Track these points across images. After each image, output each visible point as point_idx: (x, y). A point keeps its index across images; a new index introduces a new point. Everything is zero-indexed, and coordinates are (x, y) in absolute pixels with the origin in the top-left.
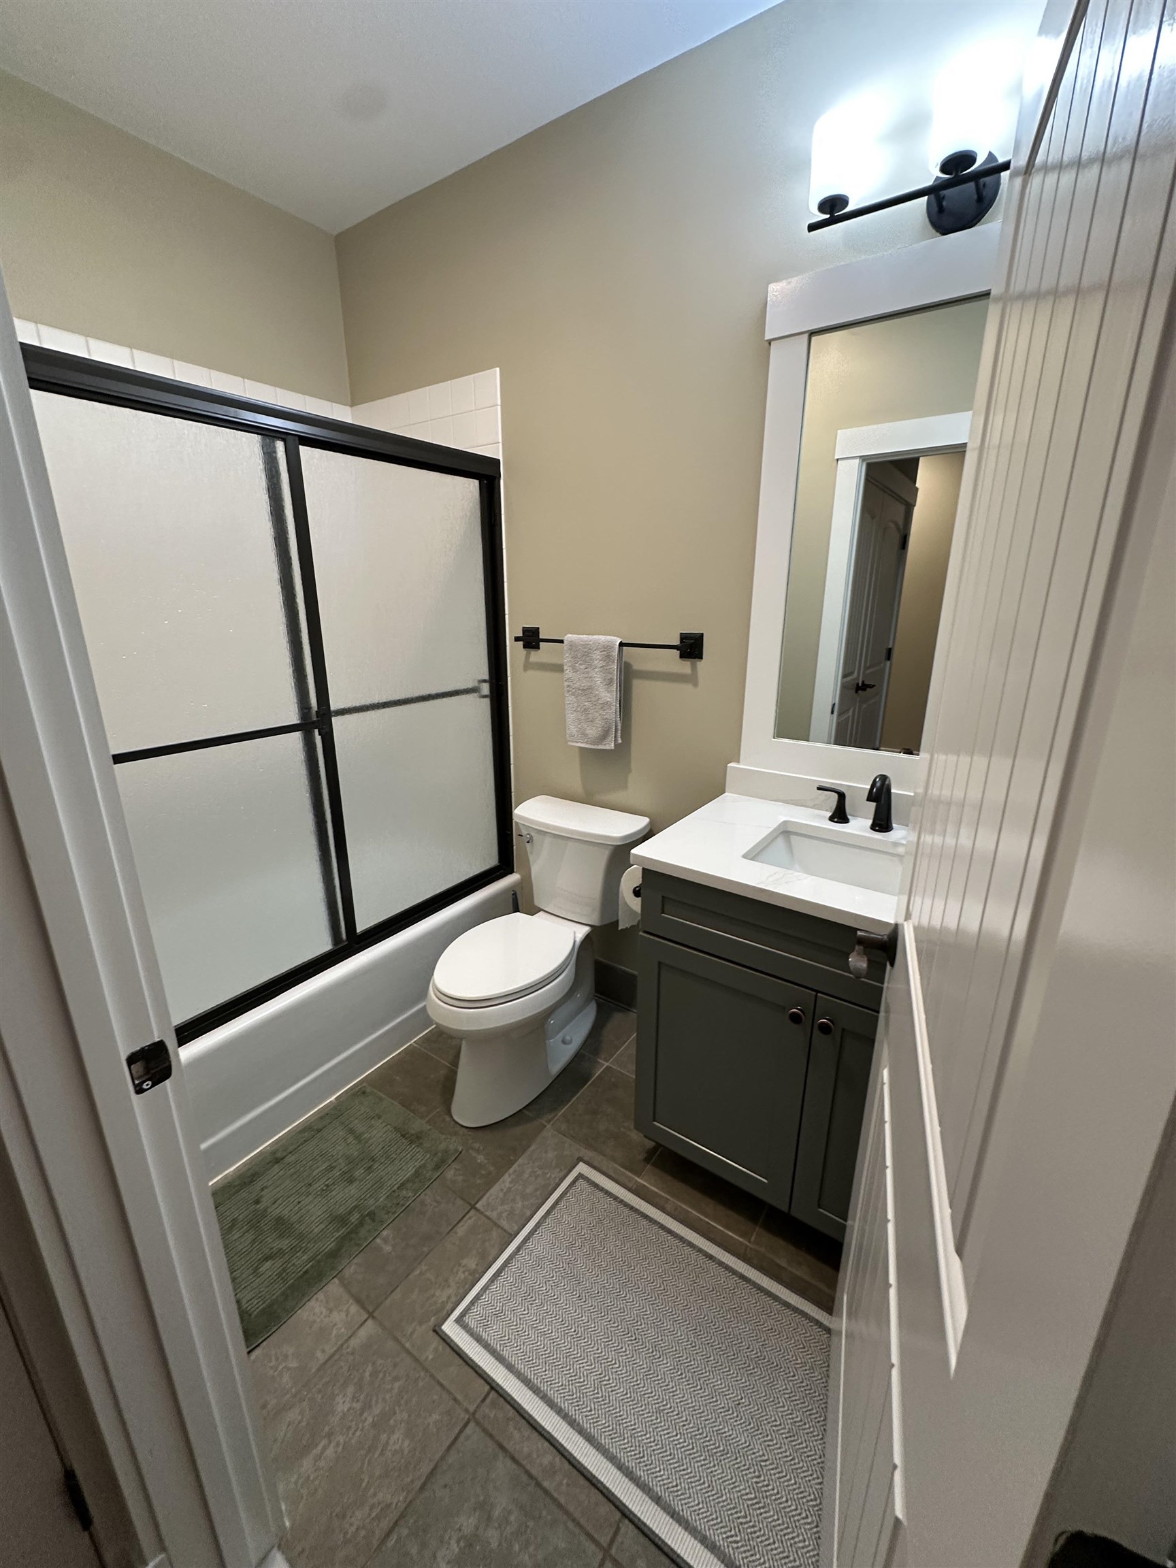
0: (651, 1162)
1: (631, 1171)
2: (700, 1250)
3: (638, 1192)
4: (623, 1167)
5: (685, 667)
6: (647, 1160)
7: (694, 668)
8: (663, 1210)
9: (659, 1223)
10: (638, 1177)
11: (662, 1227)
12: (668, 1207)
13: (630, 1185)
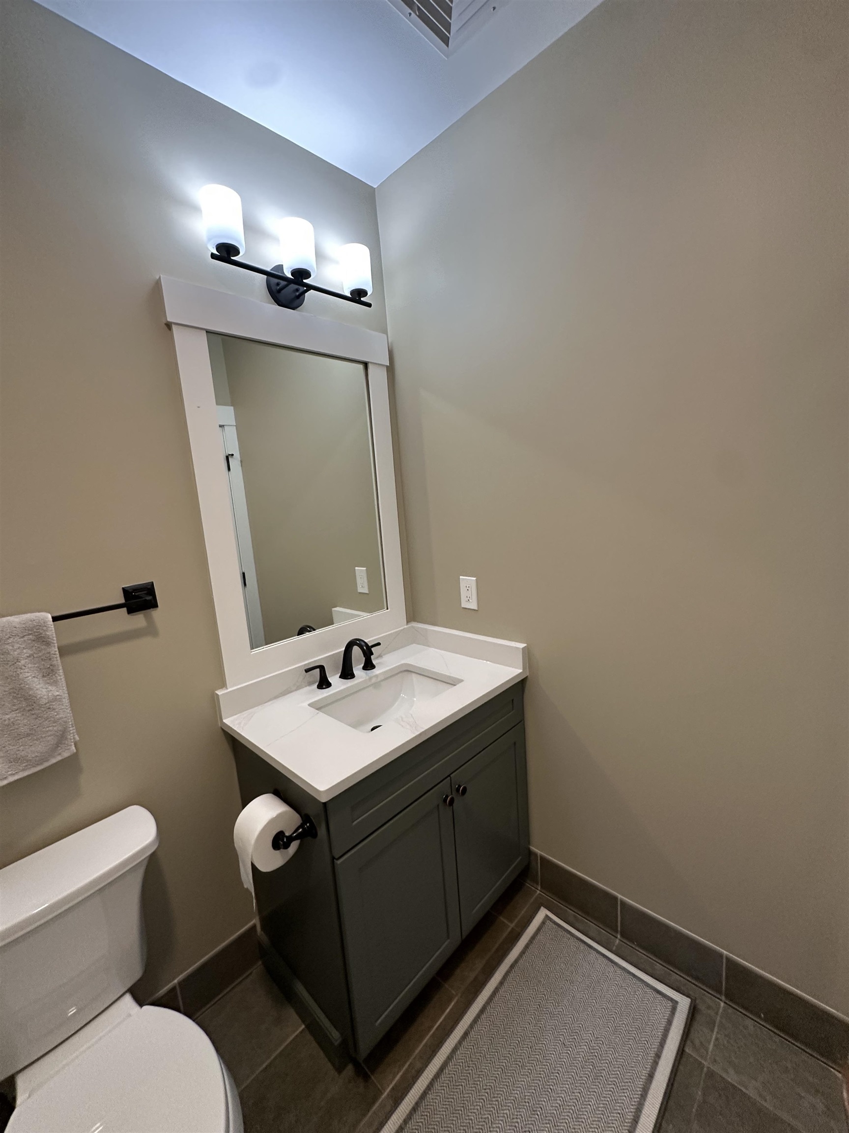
0: (369, 1073)
1: (374, 1103)
2: (460, 1043)
3: (397, 1099)
4: (364, 1115)
5: (139, 620)
6: (366, 1078)
7: (150, 620)
8: (419, 1072)
9: (433, 1080)
10: (382, 1094)
11: (437, 1076)
12: (418, 1065)
13: (388, 1108)
